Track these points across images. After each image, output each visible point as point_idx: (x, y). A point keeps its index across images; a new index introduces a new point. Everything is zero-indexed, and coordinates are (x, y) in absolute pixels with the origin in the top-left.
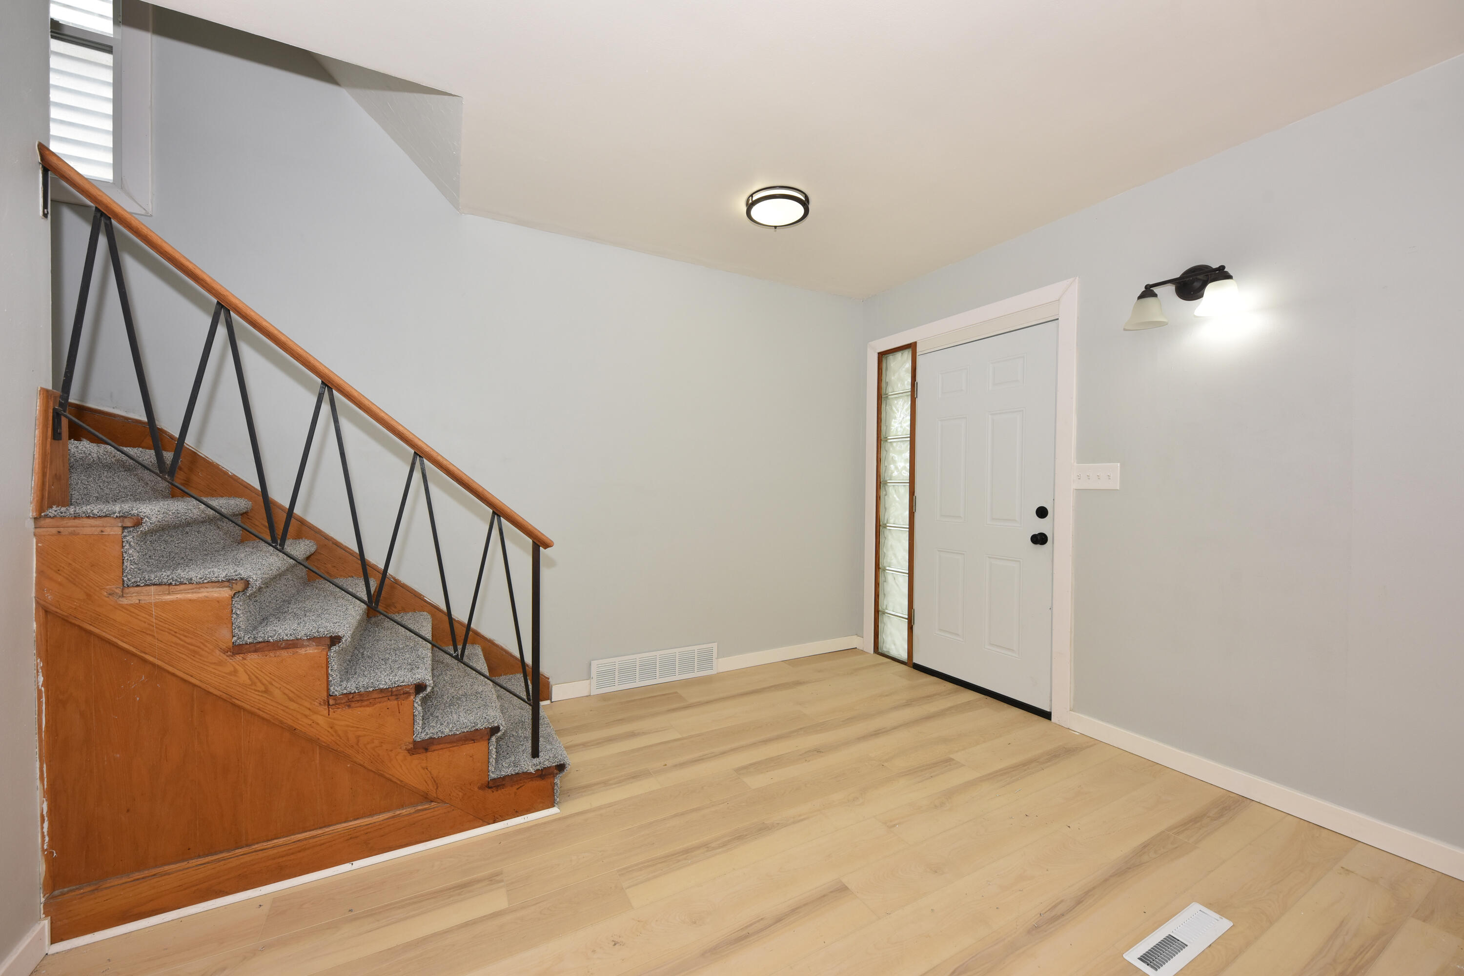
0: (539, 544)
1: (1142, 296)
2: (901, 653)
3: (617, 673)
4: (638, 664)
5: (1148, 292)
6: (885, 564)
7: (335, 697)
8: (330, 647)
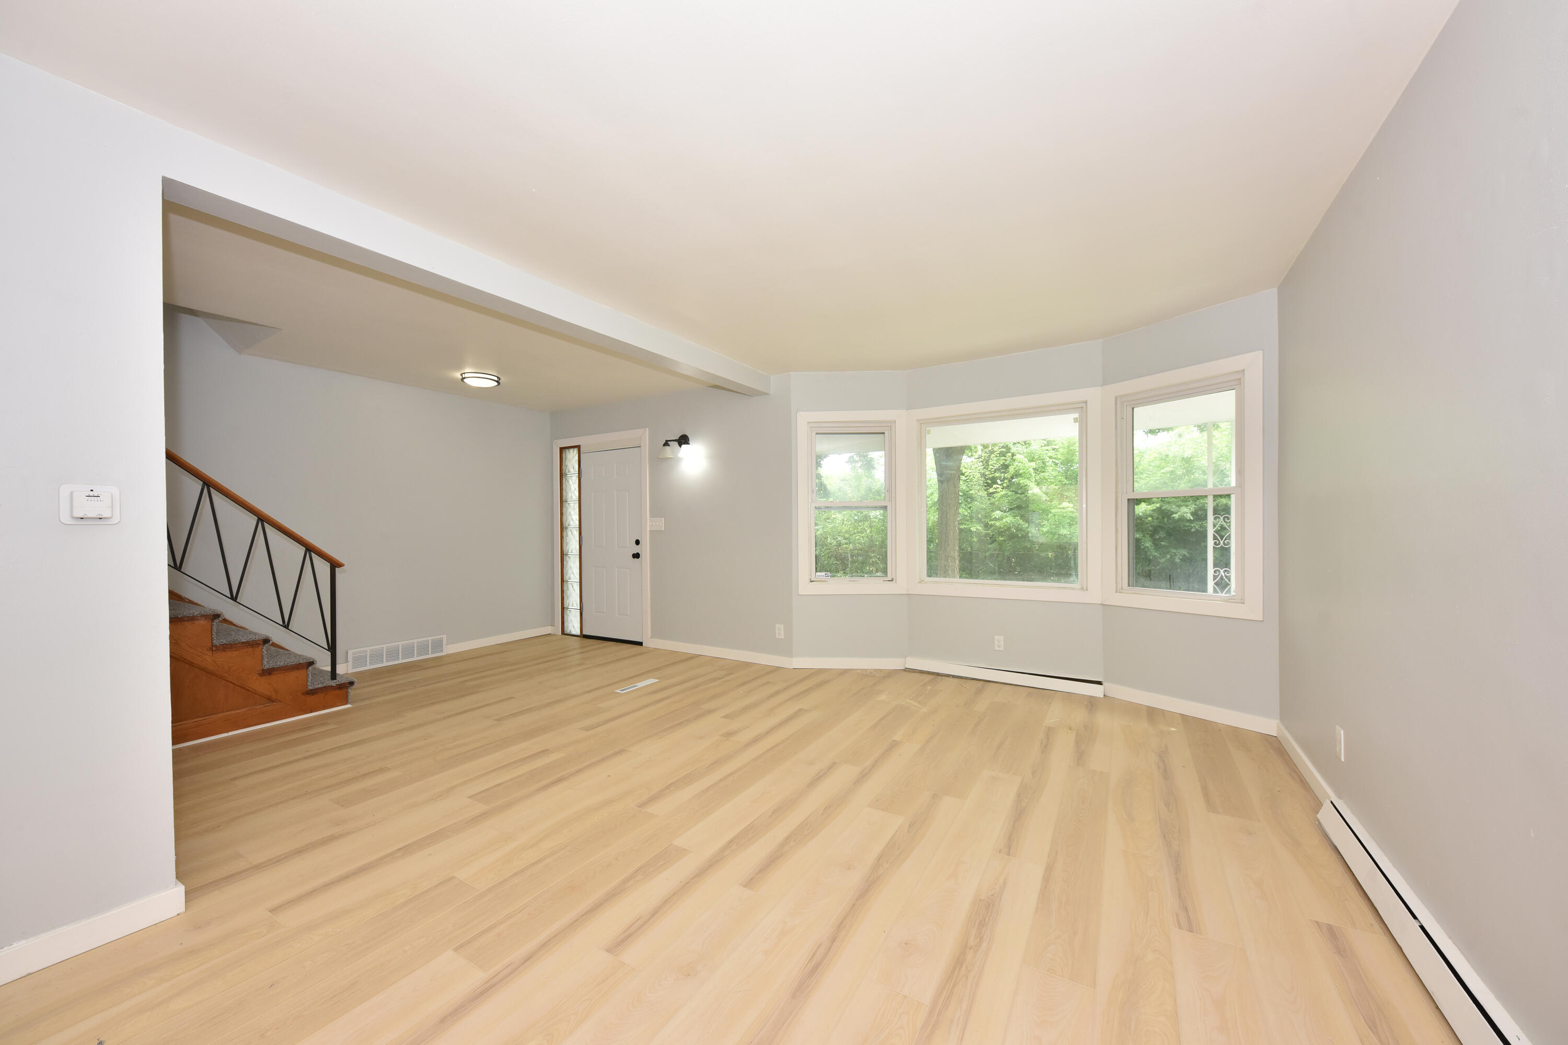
0: (334, 565)
1: (664, 445)
2: (577, 631)
3: (368, 658)
4: (385, 651)
5: (666, 444)
6: (568, 579)
7: (216, 646)
8: (213, 621)
